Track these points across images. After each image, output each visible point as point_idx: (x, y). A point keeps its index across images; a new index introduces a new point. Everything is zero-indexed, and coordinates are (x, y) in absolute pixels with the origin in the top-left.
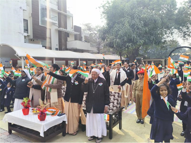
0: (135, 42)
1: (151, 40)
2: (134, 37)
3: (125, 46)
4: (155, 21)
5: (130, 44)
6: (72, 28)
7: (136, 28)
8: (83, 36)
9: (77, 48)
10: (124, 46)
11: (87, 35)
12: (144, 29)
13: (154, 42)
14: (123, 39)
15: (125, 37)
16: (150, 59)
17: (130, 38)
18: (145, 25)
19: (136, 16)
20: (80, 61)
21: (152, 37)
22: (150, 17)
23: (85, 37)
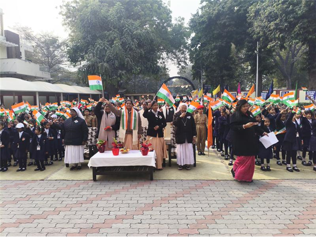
0: (129, 69)
1: (148, 68)
2: (128, 62)
3: (116, 75)
4: (152, 41)
5: (124, 72)
6: (2, 35)
7: (128, 49)
8: (22, 50)
9: (18, 73)
10: (114, 75)
11: (29, 50)
12: (138, 51)
13: (151, 71)
14: (113, 64)
15: (116, 61)
16: (135, 93)
17: (122, 63)
18: (140, 45)
19: (127, 30)
20: (39, 95)
21: (149, 63)
22: (146, 35)
23: (26, 52)
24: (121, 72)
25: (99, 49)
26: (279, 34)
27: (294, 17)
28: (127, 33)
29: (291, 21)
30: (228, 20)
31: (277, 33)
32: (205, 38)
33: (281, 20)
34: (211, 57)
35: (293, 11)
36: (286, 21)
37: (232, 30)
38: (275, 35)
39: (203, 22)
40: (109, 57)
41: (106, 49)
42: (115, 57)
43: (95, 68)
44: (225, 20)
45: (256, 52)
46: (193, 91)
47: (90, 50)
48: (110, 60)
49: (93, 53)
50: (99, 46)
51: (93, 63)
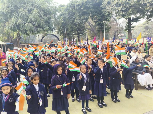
15: (36, 22)
24: (39, 29)
25: (22, 15)
27: (129, 6)
28: (36, 7)
29: (128, 8)
31: (121, 12)
32: (78, 13)
33: (123, 7)
35: (128, 3)
37: (92, 10)
38: (120, 13)
39: (78, 5)
40: (32, 20)
41: (27, 15)
42: (35, 20)
43: (21, 26)
44: (90, 5)
45: (103, 21)
46: (59, 42)
47: (15, 15)
48: (32, 22)
49: (17, 17)
50: (22, 13)
51: (20, 23)
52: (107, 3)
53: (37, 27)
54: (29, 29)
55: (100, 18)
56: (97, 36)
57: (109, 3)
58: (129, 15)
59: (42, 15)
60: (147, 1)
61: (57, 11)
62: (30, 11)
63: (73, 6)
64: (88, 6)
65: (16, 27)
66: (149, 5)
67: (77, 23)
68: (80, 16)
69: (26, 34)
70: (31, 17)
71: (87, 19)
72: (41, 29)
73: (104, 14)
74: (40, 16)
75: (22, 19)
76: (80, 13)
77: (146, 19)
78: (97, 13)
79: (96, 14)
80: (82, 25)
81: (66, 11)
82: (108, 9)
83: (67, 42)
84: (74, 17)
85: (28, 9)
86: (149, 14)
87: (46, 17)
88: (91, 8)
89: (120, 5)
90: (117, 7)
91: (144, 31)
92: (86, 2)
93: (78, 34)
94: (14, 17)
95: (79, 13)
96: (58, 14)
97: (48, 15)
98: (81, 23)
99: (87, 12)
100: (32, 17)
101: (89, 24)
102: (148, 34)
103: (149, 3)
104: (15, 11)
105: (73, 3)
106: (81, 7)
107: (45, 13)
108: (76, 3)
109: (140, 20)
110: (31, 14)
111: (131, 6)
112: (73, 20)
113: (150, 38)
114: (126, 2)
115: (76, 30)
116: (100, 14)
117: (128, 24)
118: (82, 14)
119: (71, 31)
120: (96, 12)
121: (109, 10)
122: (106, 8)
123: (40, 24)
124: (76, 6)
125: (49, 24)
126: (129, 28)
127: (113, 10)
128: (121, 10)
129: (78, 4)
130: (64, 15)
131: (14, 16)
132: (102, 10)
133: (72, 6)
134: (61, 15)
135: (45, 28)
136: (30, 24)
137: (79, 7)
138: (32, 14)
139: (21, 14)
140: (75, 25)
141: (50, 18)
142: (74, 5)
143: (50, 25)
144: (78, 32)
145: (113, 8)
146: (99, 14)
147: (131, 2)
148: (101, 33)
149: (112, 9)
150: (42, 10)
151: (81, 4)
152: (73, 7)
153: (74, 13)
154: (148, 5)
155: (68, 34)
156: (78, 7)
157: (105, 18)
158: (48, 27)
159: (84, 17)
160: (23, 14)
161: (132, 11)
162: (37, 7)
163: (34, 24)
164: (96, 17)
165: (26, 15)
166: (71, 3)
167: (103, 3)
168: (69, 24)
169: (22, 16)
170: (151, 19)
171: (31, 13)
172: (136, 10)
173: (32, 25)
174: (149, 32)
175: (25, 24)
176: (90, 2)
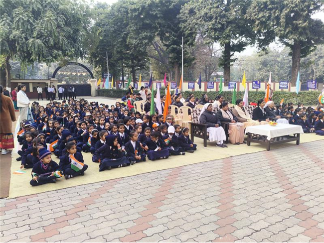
3: (51, 55)
15: (50, 39)
17: (56, 42)
24: (57, 52)
25: (22, 21)
26: (215, 33)
27: (226, 21)
28: (49, 6)
29: (224, 24)
30: (159, 12)
31: (212, 31)
32: (134, 25)
33: (216, 22)
34: (140, 46)
35: (224, 16)
36: (219, 23)
37: (161, 22)
38: (210, 33)
39: (135, 10)
40: (42, 33)
41: (32, 21)
42: (49, 33)
43: (18, 44)
44: (157, 12)
45: (182, 46)
46: (91, 79)
47: (5, 20)
48: (41, 36)
49: (9, 25)
50: (21, 16)
51: (16, 37)
52: (189, 11)
53: (51, 48)
54: (36, 50)
55: (176, 38)
56: (170, 74)
57: (192, 12)
58: (226, 39)
59: (61, 23)
60: (256, 16)
61: (90, 15)
62: (37, 14)
63: (125, 10)
64: (153, 14)
65: (6, 44)
66: (259, 23)
67: (132, 44)
68: (137, 32)
69: (27, 60)
70: (39, 26)
71: (151, 39)
72: (60, 52)
73: (183, 31)
74: (59, 26)
75: (21, 29)
76: (138, 26)
77: (258, 48)
78: (170, 29)
79: (168, 30)
80: (141, 49)
81: (110, 18)
82: (190, 24)
83: (111, 81)
84: (125, 33)
85: (33, 9)
86: (262, 38)
87: (70, 29)
88: (158, 18)
89: (211, 18)
90: (206, 21)
91: (260, 69)
92: (150, 6)
93: (133, 67)
94: (4, 25)
95: (136, 25)
96: (93, 22)
97: (74, 24)
98: (139, 45)
99: (151, 25)
100: (42, 27)
101: (155, 47)
102: (266, 74)
103: (258, 19)
104: (4, 12)
105: (124, 5)
106: (140, 14)
107: (68, 19)
108: (130, 6)
109: (245, 49)
110: (38, 21)
111: (229, 23)
112: (123, 37)
113: (258, 82)
114: (222, 14)
115: (129, 58)
116: (176, 32)
117: (225, 54)
118: (142, 28)
119: (118, 60)
120: (169, 27)
121: (191, 26)
122: (186, 21)
123: (59, 42)
124: (129, 12)
125: (75, 43)
126: (226, 62)
127: (199, 26)
128: (211, 29)
129: (133, 7)
130: (105, 27)
131: (3, 23)
132: (179, 23)
133: (123, 10)
134: (98, 25)
135: (67, 50)
136: (39, 41)
137: (137, 14)
138: (42, 20)
139: (18, 18)
140: (127, 47)
141: (76, 31)
142: (126, 8)
143: (77, 45)
144: (132, 62)
145: (199, 22)
146: (173, 30)
147: (229, 15)
148: (177, 68)
149: (196, 24)
150: (60, 13)
151: (140, 9)
152: (124, 12)
153: (127, 25)
154: (257, 23)
155: (112, 66)
156: (134, 14)
157: (185, 39)
158: (73, 49)
159: (145, 33)
160: (23, 19)
161: (230, 31)
162: (51, 7)
163: (46, 41)
164: (167, 35)
165: (28, 21)
166: (120, 5)
167: (181, 11)
168: (116, 45)
169: (20, 24)
170: (266, 47)
171: (40, 19)
172: (237, 29)
173: (42, 44)
174: (268, 71)
175: (27, 39)
176: (157, 6)
